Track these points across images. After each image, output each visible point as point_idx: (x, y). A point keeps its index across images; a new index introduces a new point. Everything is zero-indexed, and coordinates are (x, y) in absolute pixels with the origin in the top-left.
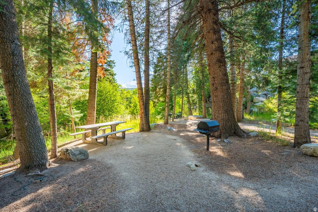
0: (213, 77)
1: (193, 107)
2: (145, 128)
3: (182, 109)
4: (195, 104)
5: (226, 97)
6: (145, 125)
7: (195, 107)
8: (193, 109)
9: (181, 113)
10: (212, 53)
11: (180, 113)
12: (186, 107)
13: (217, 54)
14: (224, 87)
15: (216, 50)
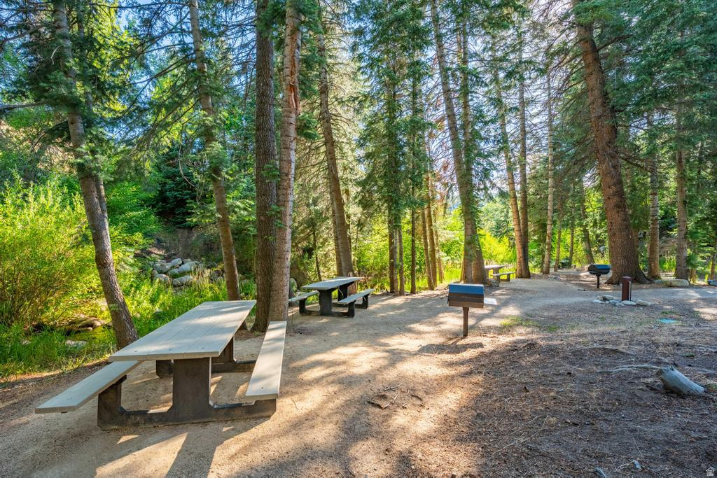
0: (611, 223)
1: (596, 248)
2: (524, 274)
3: (572, 253)
4: (602, 242)
5: (625, 243)
6: (523, 271)
7: (601, 249)
8: (598, 251)
9: (571, 259)
10: (609, 198)
11: (567, 259)
12: (580, 248)
13: (615, 200)
14: (624, 233)
15: (614, 195)
